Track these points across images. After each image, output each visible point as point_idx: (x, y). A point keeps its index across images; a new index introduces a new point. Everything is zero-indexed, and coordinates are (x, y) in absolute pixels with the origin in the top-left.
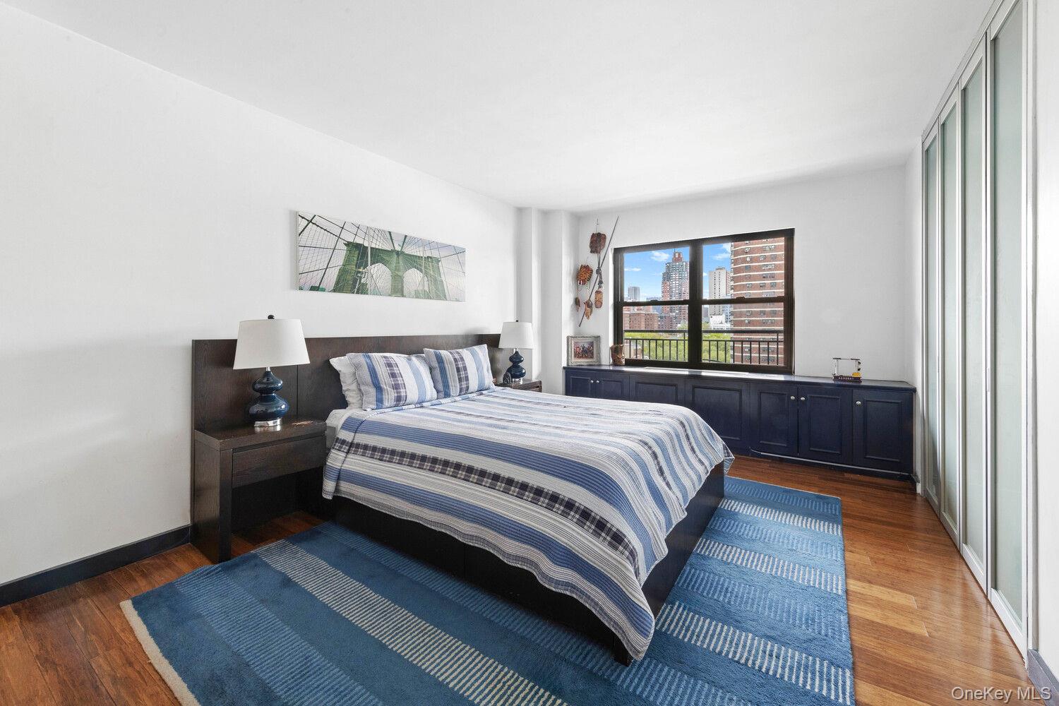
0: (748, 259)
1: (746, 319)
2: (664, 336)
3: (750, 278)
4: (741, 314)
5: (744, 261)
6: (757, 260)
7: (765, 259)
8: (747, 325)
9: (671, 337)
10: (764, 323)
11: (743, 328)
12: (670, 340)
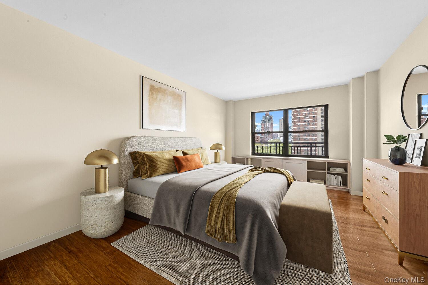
0: (299, 115)
1: (298, 138)
2: (263, 145)
3: (299, 122)
4: (296, 136)
5: (297, 115)
6: (302, 115)
7: (305, 114)
8: (298, 140)
9: (266, 145)
10: (305, 139)
11: (297, 141)
12: (265, 146)
